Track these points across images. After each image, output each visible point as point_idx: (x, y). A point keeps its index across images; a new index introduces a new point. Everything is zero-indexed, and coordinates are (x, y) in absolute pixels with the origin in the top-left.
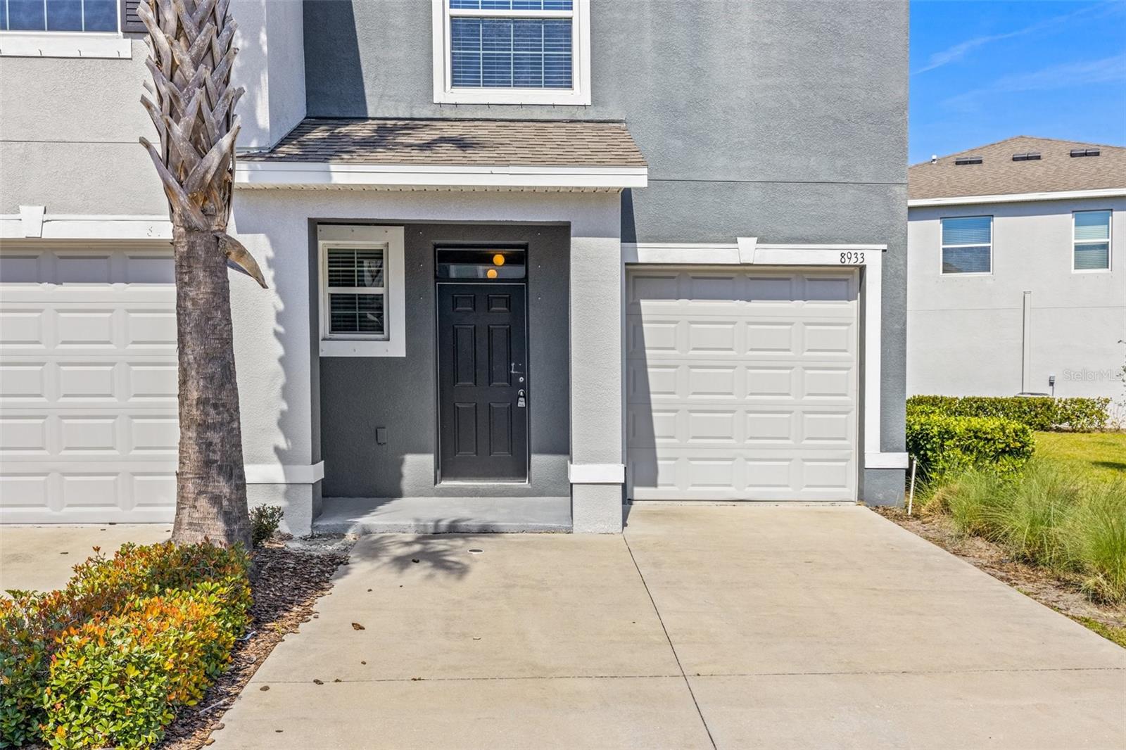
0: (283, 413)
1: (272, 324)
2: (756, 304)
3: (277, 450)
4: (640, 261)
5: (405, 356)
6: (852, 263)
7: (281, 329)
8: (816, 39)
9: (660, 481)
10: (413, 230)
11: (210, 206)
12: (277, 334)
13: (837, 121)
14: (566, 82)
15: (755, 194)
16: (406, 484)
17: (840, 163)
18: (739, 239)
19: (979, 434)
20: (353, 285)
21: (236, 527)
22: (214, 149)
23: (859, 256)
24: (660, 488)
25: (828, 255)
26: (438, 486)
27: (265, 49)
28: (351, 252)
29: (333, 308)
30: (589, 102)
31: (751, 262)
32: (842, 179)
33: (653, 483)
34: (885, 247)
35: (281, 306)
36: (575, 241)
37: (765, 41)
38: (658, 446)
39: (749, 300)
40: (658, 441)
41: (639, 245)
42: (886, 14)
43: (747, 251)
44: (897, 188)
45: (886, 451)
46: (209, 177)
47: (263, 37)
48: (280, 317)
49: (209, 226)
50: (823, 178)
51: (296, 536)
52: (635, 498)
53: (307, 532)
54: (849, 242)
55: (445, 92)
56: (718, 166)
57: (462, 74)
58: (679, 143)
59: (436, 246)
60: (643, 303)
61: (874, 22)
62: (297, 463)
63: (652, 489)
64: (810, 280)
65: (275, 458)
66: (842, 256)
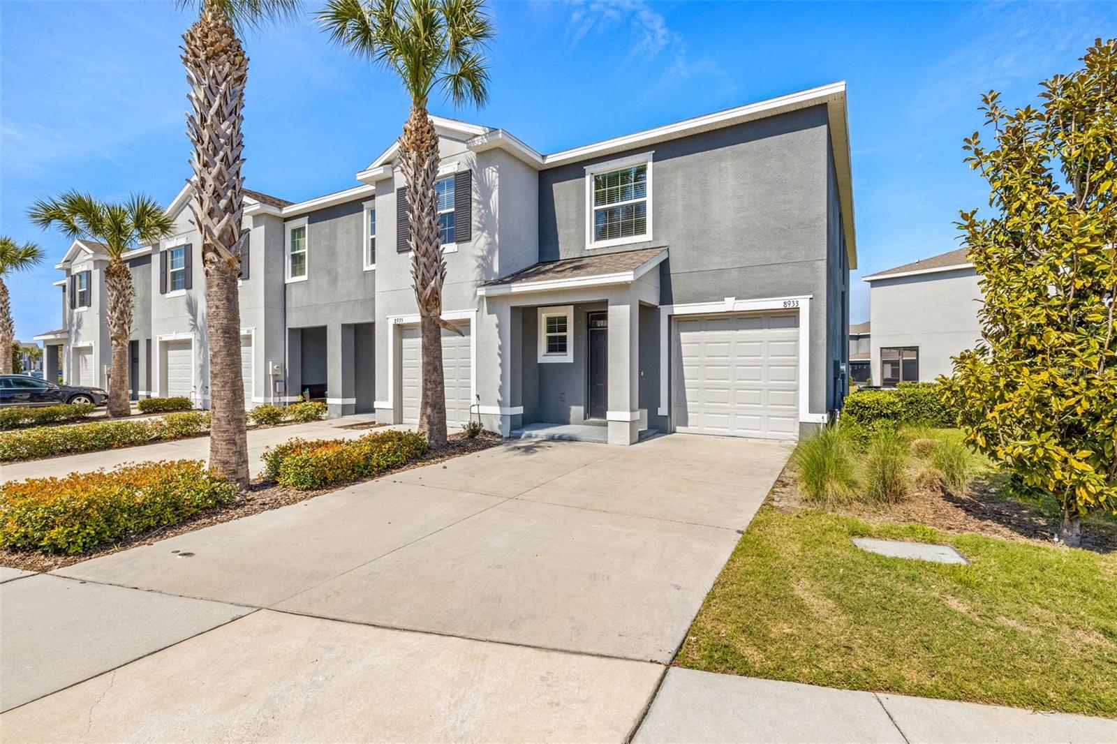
0: (500, 386)
1: (497, 350)
2: (741, 332)
3: (498, 401)
4: (675, 313)
5: (572, 361)
6: (791, 307)
7: (500, 352)
8: (769, 188)
9: (689, 424)
10: (577, 306)
11: (429, 307)
12: (499, 354)
13: (781, 229)
14: (643, 231)
15: (734, 274)
16: (572, 419)
17: (783, 252)
18: (725, 299)
19: (859, 404)
20: (555, 332)
21: (435, 428)
22: (429, 287)
23: (795, 303)
24: (689, 427)
25: (776, 303)
26: (587, 420)
27: (497, 240)
28: (555, 318)
29: (549, 342)
30: (651, 239)
31: (731, 310)
32: (785, 261)
33: (686, 424)
34: (811, 296)
35: (500, 343)
36: (610, 308)
37: (740, 194)
38: (688, 406)
39: (737, 330)
40: (688, 403)
41: (674, 305)
42: (812, 166)
43: (730, 304)
44: (819, 263)
45: (814, 413)
46: (427, 297)
47: (497, 236)
48: (500, 348)
49: (429, 315)
50: (773, 262)
51: (504, 436)
52: (677, 431)
53: (508, 435)
54: (789, 296)
55: (592, 245)
56: (715, 262)
57: (601, 234)
58: (695, 253)
59: (588, 313)
60: (682, 334)
61: (804, 172)
62: (504, 406)
63: (685, 428)
64: (772, 317)
65: (497, 404)
66: (785, 303)
